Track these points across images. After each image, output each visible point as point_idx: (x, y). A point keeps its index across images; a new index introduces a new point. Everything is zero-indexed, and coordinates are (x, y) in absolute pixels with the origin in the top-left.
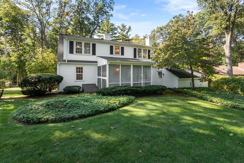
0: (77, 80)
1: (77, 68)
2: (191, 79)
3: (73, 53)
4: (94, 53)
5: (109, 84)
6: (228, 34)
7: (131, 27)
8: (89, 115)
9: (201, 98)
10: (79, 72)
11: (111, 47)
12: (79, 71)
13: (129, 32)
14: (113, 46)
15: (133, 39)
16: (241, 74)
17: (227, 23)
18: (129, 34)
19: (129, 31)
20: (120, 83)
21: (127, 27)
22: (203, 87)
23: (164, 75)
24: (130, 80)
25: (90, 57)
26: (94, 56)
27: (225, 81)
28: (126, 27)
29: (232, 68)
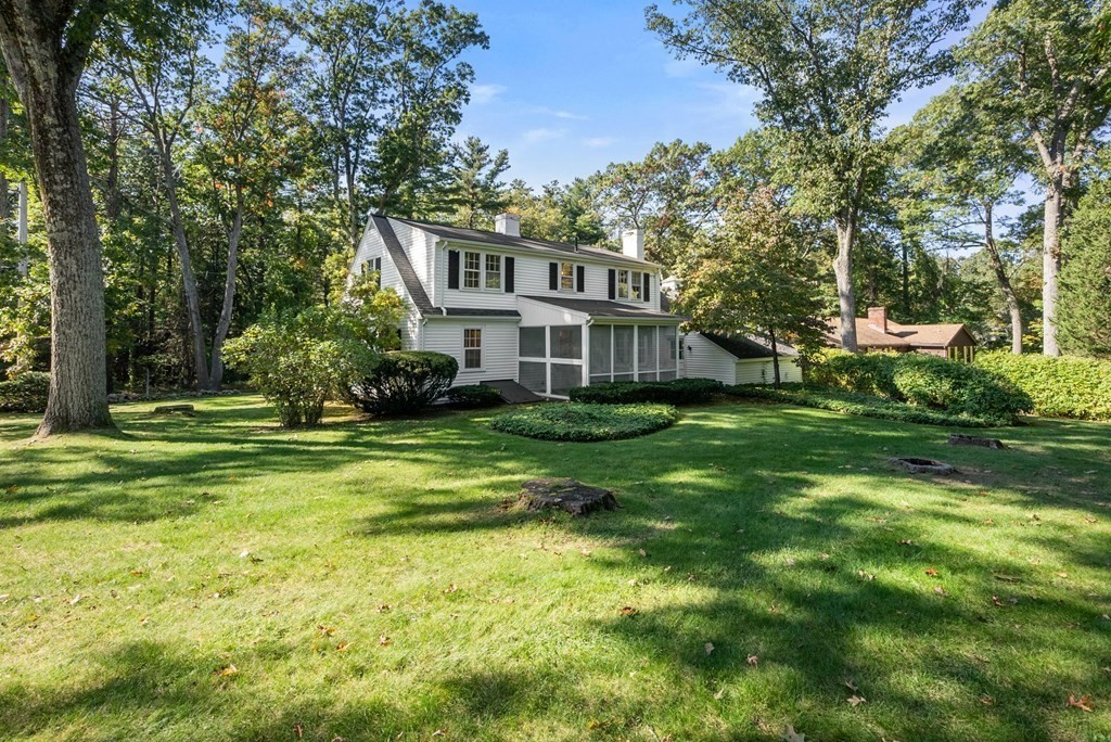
0: (466, 367)
1: (467, 331)
2: (772, 359)
3: (457, 288)
4: (510, 288)
5: (591, 378)
6: (844, 229)
7: (509, 156)
8: (634, 435)
9: (804, 404)
10: (473, 345)
11: (553, 268)
12: (472, 338)
13: (500, 173)
14: (556, 265)
15: (515, 201)
16: (877, 343)
17: (842, 202)
18: (497, 181)
19: (501, 171)
20: (612, 374)
21: (493, 154)
22: (790, 381)
23: (690, 348)
24: (632, 366)
25: (501, 301)
26: (509, 295)
27: (844, 365)
28: (487, 152)
29: (854, 326)
